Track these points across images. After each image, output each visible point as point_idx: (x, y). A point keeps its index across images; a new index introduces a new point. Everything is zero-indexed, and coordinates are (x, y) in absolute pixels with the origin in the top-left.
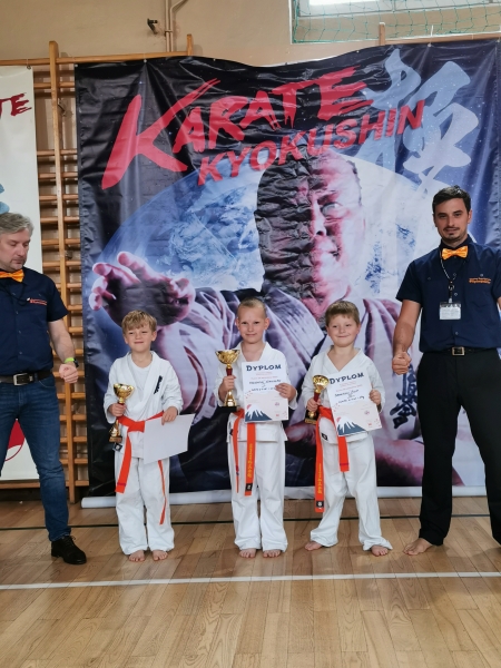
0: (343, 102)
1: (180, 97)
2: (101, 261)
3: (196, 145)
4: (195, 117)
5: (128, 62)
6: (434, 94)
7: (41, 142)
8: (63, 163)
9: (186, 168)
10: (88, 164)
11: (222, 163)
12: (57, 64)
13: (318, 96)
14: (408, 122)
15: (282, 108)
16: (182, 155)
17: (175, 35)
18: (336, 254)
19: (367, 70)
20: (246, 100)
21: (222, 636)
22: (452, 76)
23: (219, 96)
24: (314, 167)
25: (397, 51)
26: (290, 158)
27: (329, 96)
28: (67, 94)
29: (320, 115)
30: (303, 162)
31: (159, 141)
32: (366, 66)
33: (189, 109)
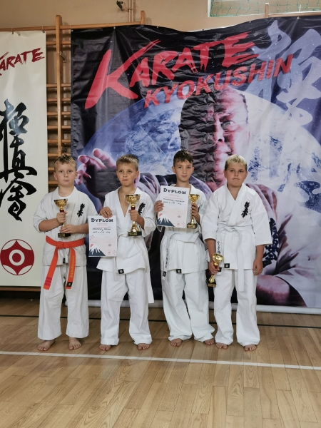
0: (239, 55)
1: (135, 51)
2: (83, 154)
3: (144, 82)
4: (144, 64)
5: (104, 28)
6: (300, 50)
7: (49, 79)
8: (62, 92)
9: (137, 97)
10: (77, 93)
11: (159, 93)
12: (61, 30)
13: (223, 51)
14: (281, 69)
15: (199, 59)
16: (135, 88)
17: (135, 12)
18: (230, 154)
19: (256, 34)
20: (176, 53)
21: (119, 395)
22: (312, 39)
23: (159, 50)
24: (218, 97)
25: (276, 22)
26: (203, 91)
27: (230, 51)
28: (67, 49)
29: (224, 64)
30: (212, 94)
31: (121, 79)
32: (256, 32)
33: (140, 59)
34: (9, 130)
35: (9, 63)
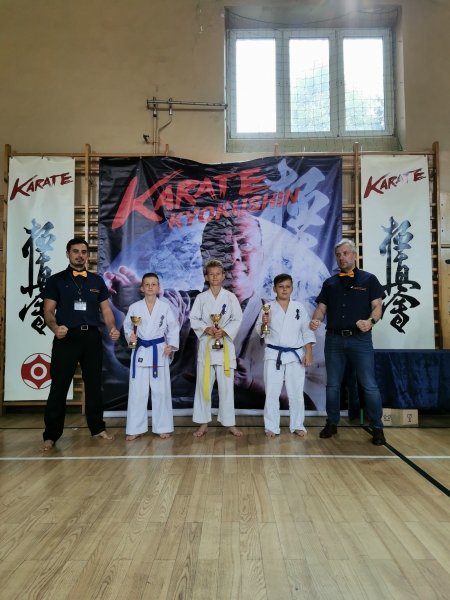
0: (254, 186)
1: (160, 179)
2: (109, 271)
3: (168, 206)
4: (168, 191)
5: (132, 158)
6: (305, 185)
7: (78, 200)
8: (90, 213)
9: (161, 219)
10: (104, 214)
11: (182, 217)
12: (90, 157)
13: (239, 182)
14: (290, 199)
15: (218, 188)
16: (160, 212)
17: (159, 145)
18: (247, 272)
19: (267, 169)
20: (198, 182)
21: (169, 485)
22: (315, 175)
23: (183, 179)
24: (236, 222)
25: (284, 160)
26: (222, 216)
27: (246, 182)
28: (95, 174)
29: (240, 193)
30: (230, 219)
32: (267, 167)
33: (165, 186)
34: (35, 247)
35: (37, 184)
